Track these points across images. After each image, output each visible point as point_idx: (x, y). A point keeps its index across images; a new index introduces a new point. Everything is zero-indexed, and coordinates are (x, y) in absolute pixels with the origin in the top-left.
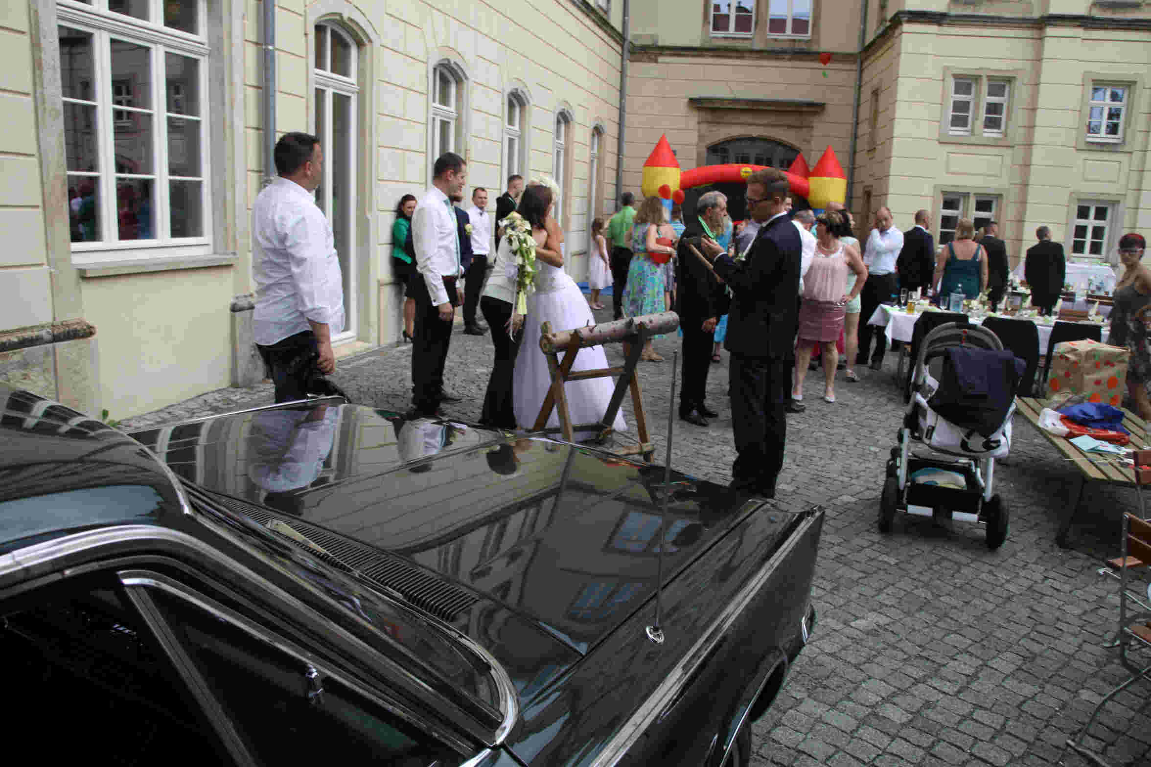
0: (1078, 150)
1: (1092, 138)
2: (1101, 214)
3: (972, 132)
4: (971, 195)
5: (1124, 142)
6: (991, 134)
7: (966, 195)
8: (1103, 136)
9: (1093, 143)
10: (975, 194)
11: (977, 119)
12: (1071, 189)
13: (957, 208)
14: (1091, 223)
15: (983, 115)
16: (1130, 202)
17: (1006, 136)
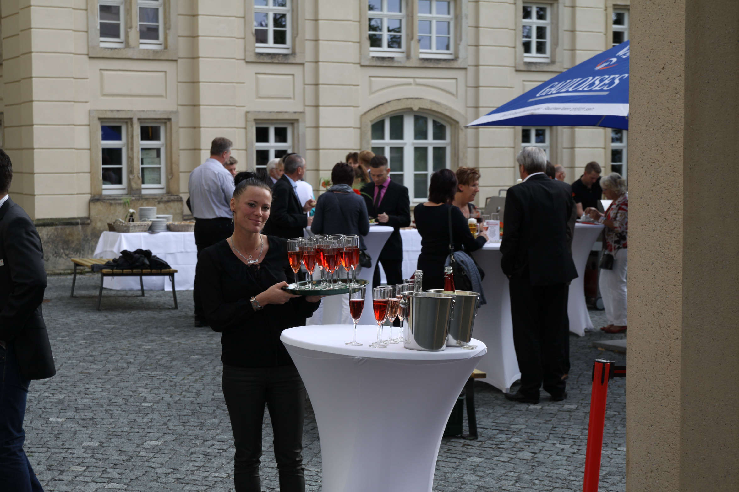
0: (247, 62)
1: (262, 48)
2: (281, 135)
3: (127, 45)
4: (135, 121)
5: (293, 53)
6: (149, 45)
7: (129, 121)
8: (270, 47)
9: (261, 54)
10: (139, 119)
11: (131, 27)
12: (246, 109)
13: (119, 138)
14: (272, 145)
15: (136, 23)
16: (309, 120)
17: (166, 48)
